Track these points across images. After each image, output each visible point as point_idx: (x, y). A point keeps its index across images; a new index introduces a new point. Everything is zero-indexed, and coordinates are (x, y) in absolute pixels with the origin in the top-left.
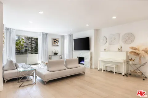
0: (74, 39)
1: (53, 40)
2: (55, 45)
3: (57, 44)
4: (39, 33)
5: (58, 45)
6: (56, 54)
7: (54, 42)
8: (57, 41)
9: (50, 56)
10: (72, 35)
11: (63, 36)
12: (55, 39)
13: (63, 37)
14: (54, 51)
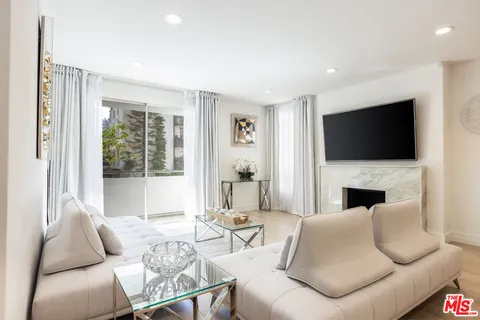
0: (325, 117)
1: (236, 121)
2: (243, 141)
3: (248, 137)
4: (189, 91)
5: (252, 142)
6: (246, 176)
7: (240, 128)
8: (248, 124)
9: (227, 186)
10: (313, 98)
11: (273, 106)
12: (244, 120)
13: (270, 110)
14: (241, 166)
